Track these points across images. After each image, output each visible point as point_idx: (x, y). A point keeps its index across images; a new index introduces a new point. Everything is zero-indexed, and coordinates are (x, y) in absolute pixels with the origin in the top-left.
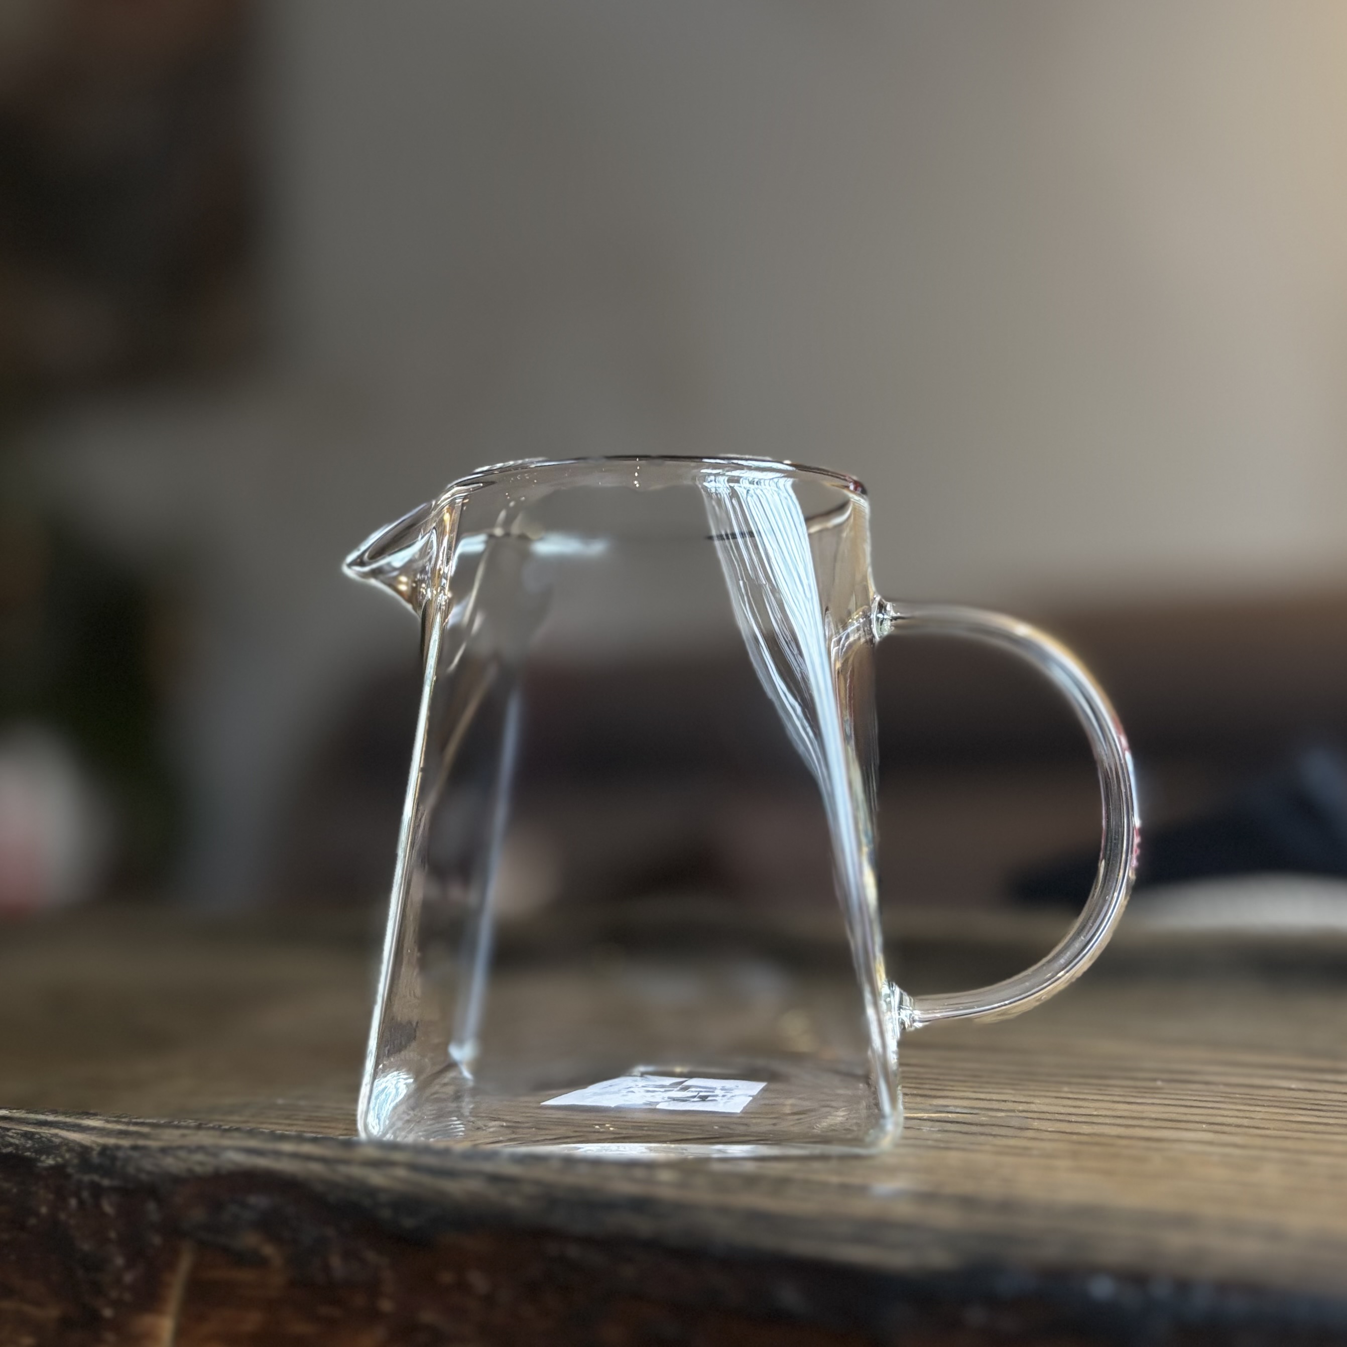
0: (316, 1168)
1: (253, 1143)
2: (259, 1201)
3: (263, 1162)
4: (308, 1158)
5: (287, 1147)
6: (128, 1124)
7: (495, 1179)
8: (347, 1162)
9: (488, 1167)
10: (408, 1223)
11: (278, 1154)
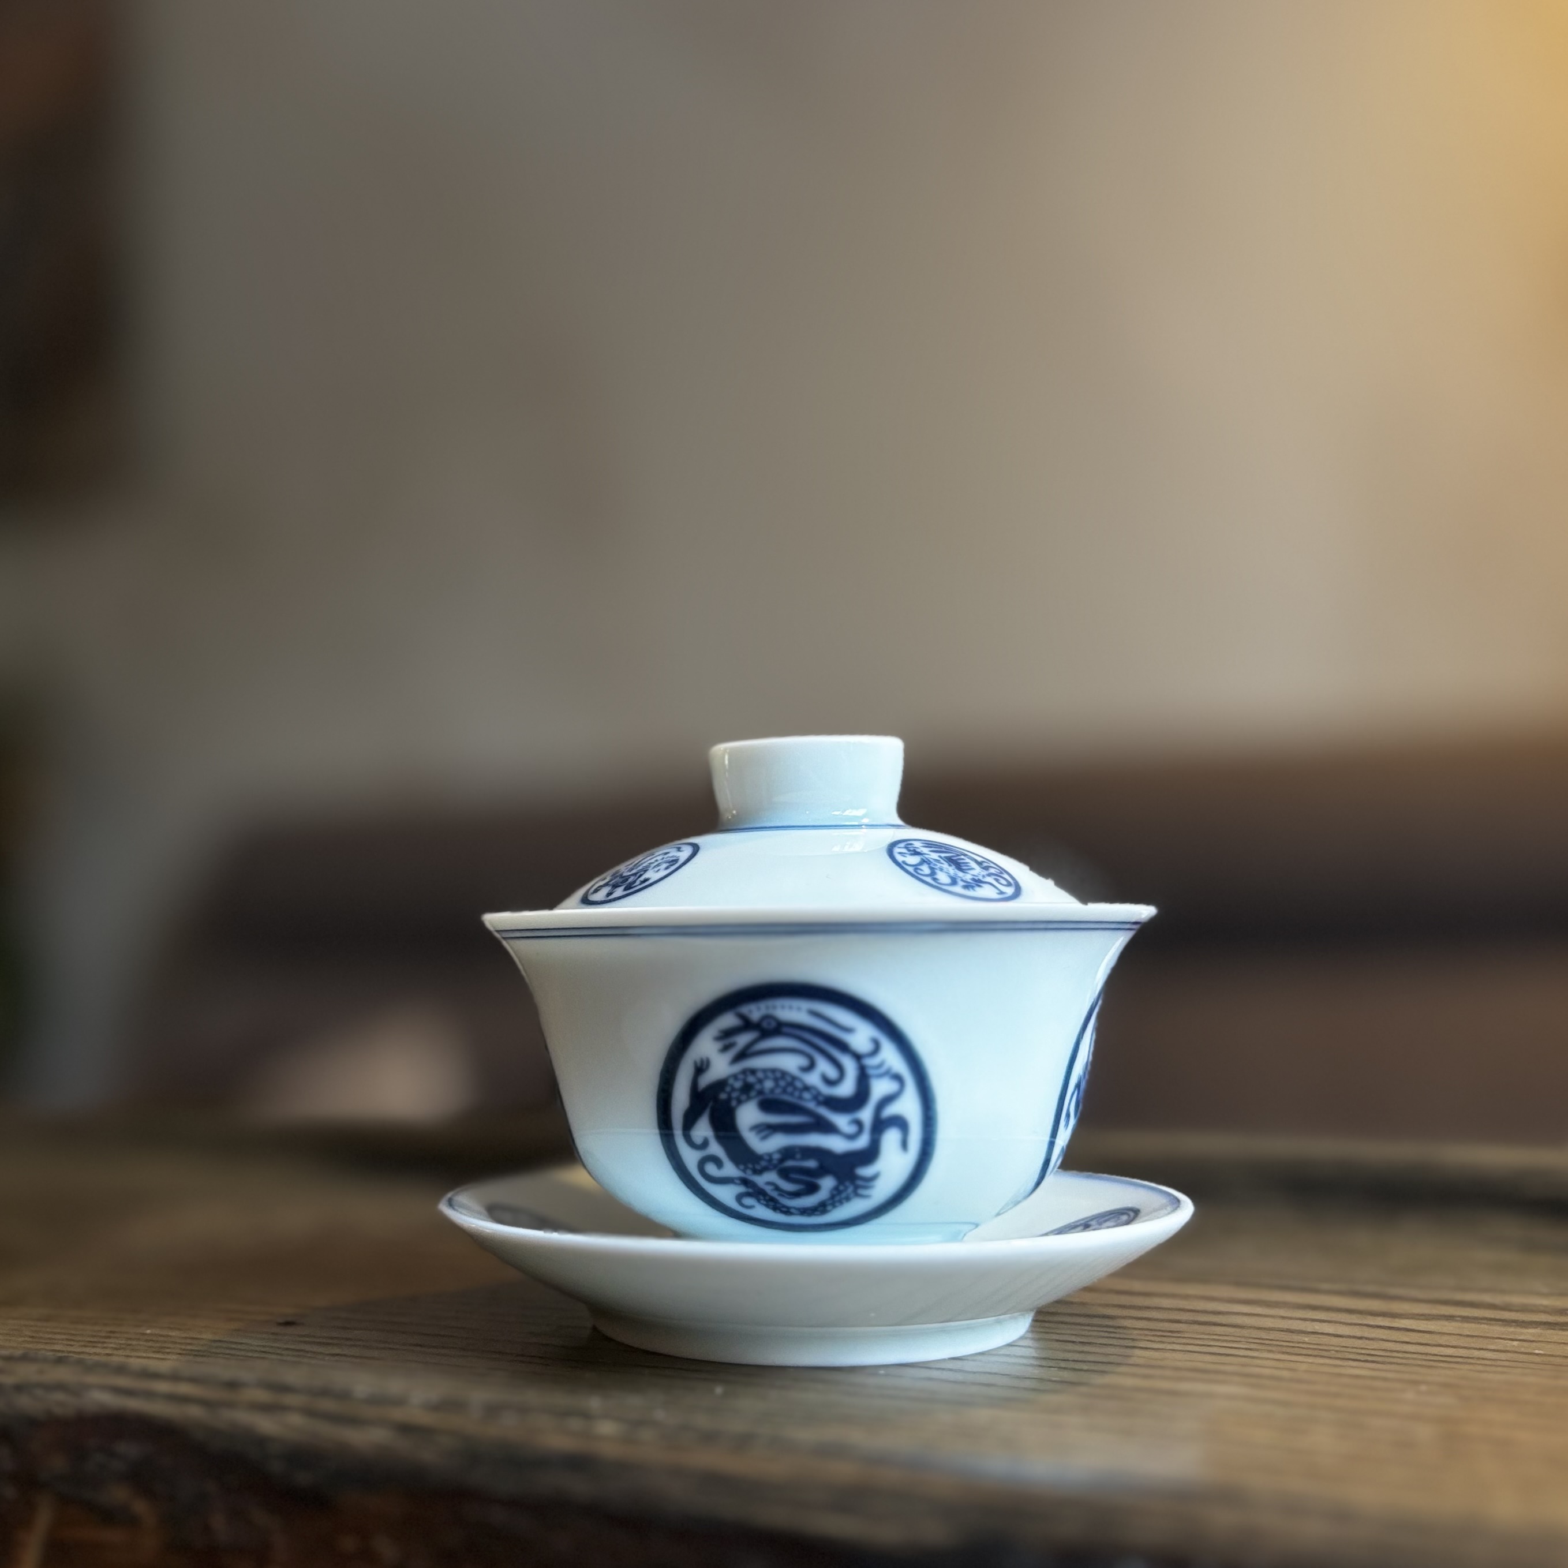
0: (195, 1412)
1: (123, 1382)
2: (130, 1450)
3: (134, 1404)
4: (185, 1399)
5: (163, 1387)
7: (406, 1429)
8: (230, 1405)
9: (398, 1414)
10: (303, 1479)
11: (149, 1395)
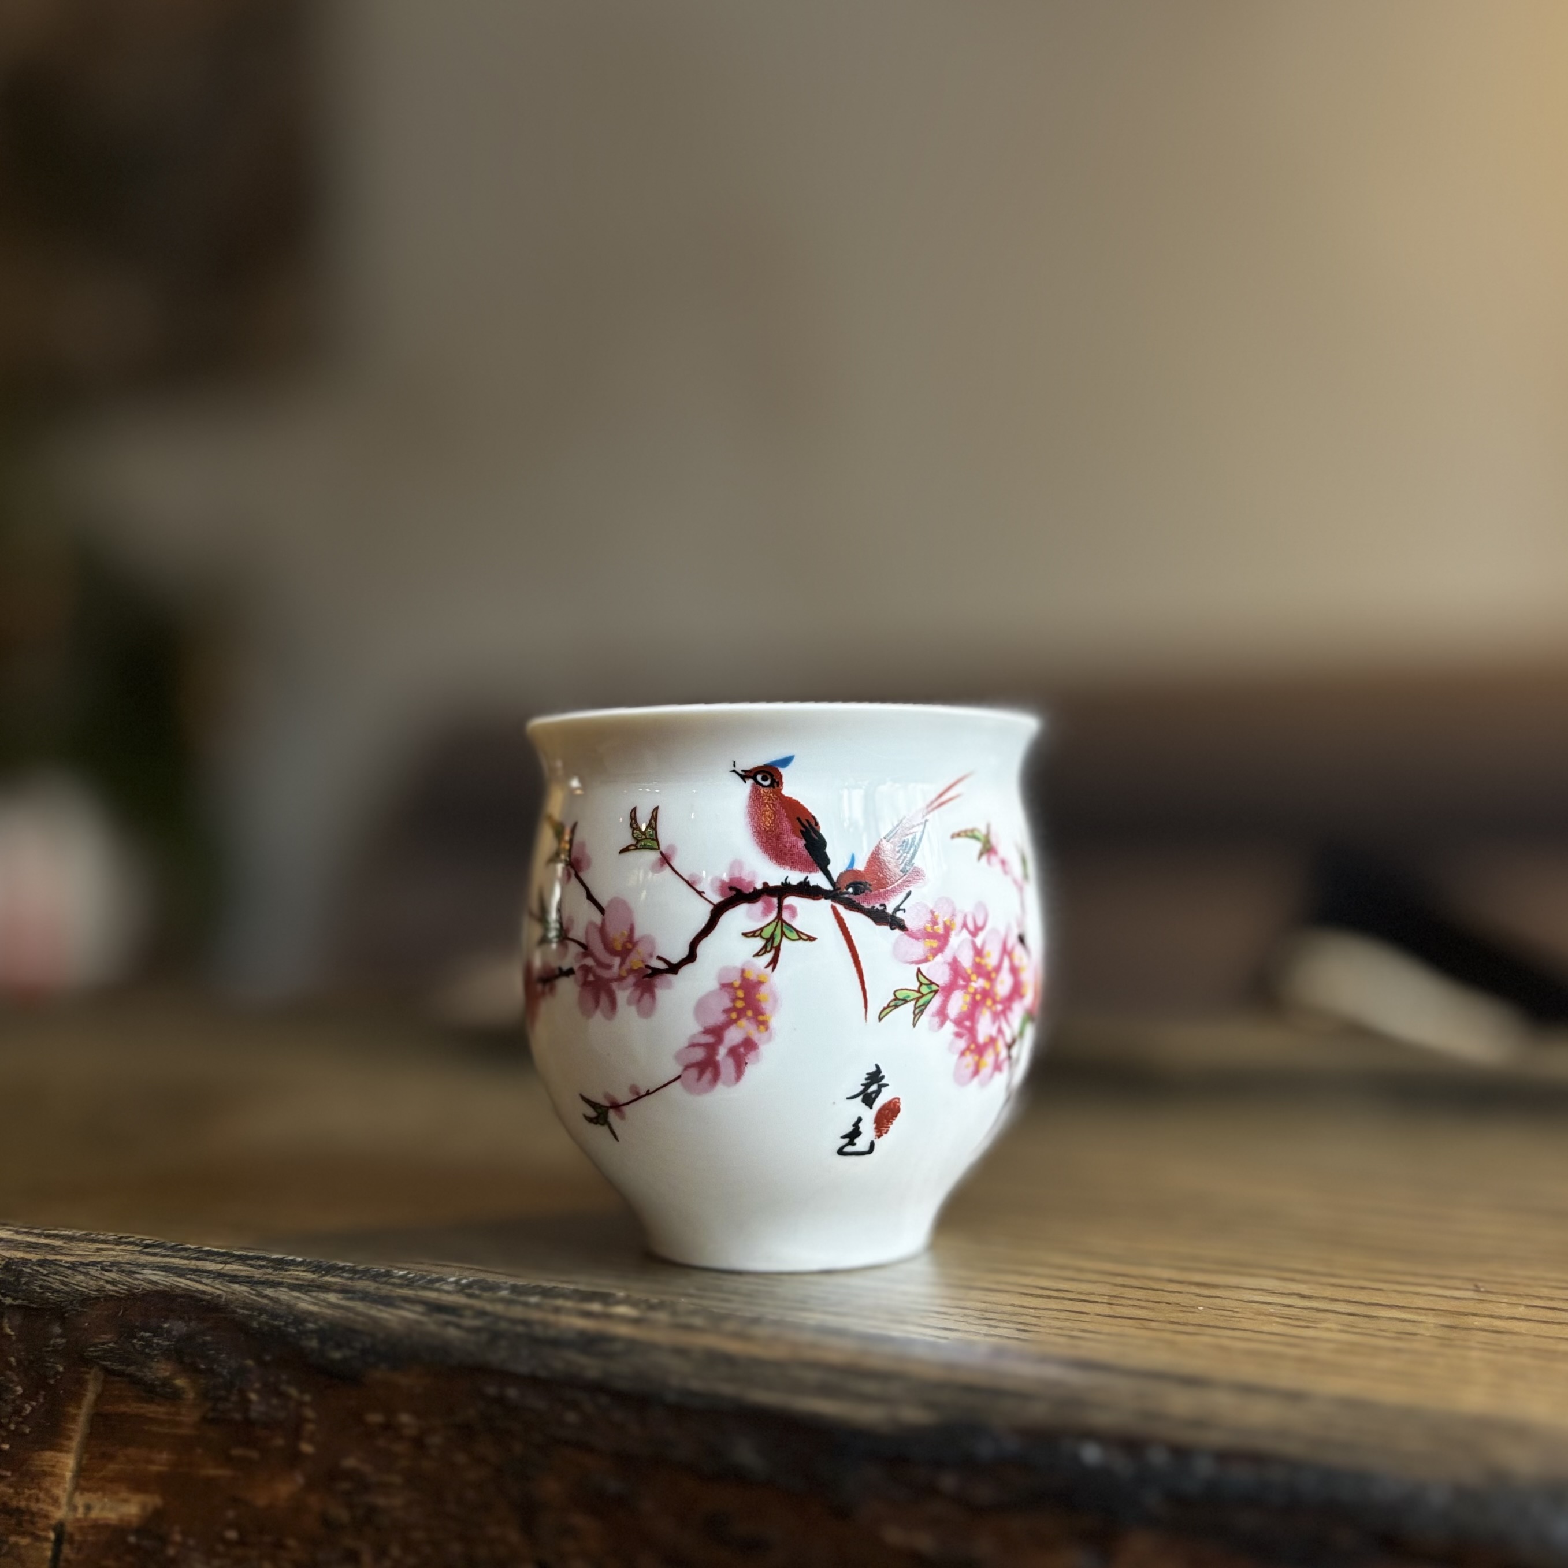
1: (176, 1261)
2: (178, 1327)
3: (183, 1282)
4: (234, 1279)
6: (39, 1235)
7: (438, 1309)
8: (274, 1284)
11: (198, 1274)
